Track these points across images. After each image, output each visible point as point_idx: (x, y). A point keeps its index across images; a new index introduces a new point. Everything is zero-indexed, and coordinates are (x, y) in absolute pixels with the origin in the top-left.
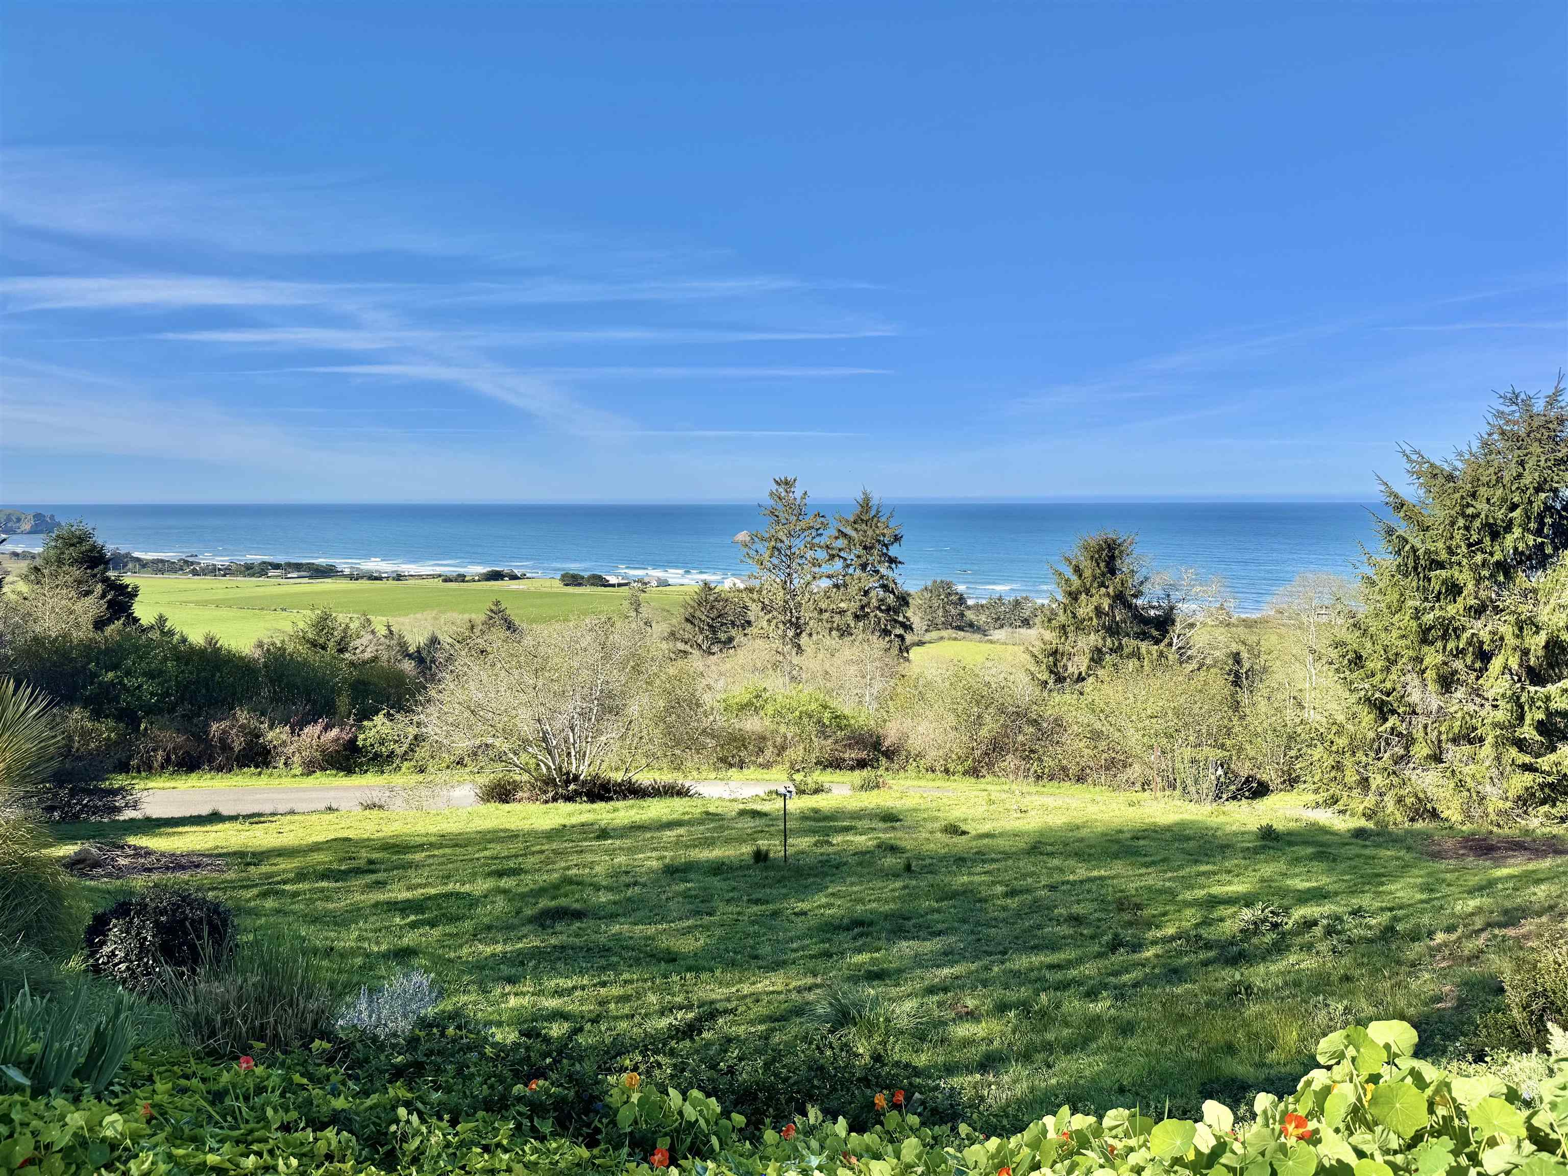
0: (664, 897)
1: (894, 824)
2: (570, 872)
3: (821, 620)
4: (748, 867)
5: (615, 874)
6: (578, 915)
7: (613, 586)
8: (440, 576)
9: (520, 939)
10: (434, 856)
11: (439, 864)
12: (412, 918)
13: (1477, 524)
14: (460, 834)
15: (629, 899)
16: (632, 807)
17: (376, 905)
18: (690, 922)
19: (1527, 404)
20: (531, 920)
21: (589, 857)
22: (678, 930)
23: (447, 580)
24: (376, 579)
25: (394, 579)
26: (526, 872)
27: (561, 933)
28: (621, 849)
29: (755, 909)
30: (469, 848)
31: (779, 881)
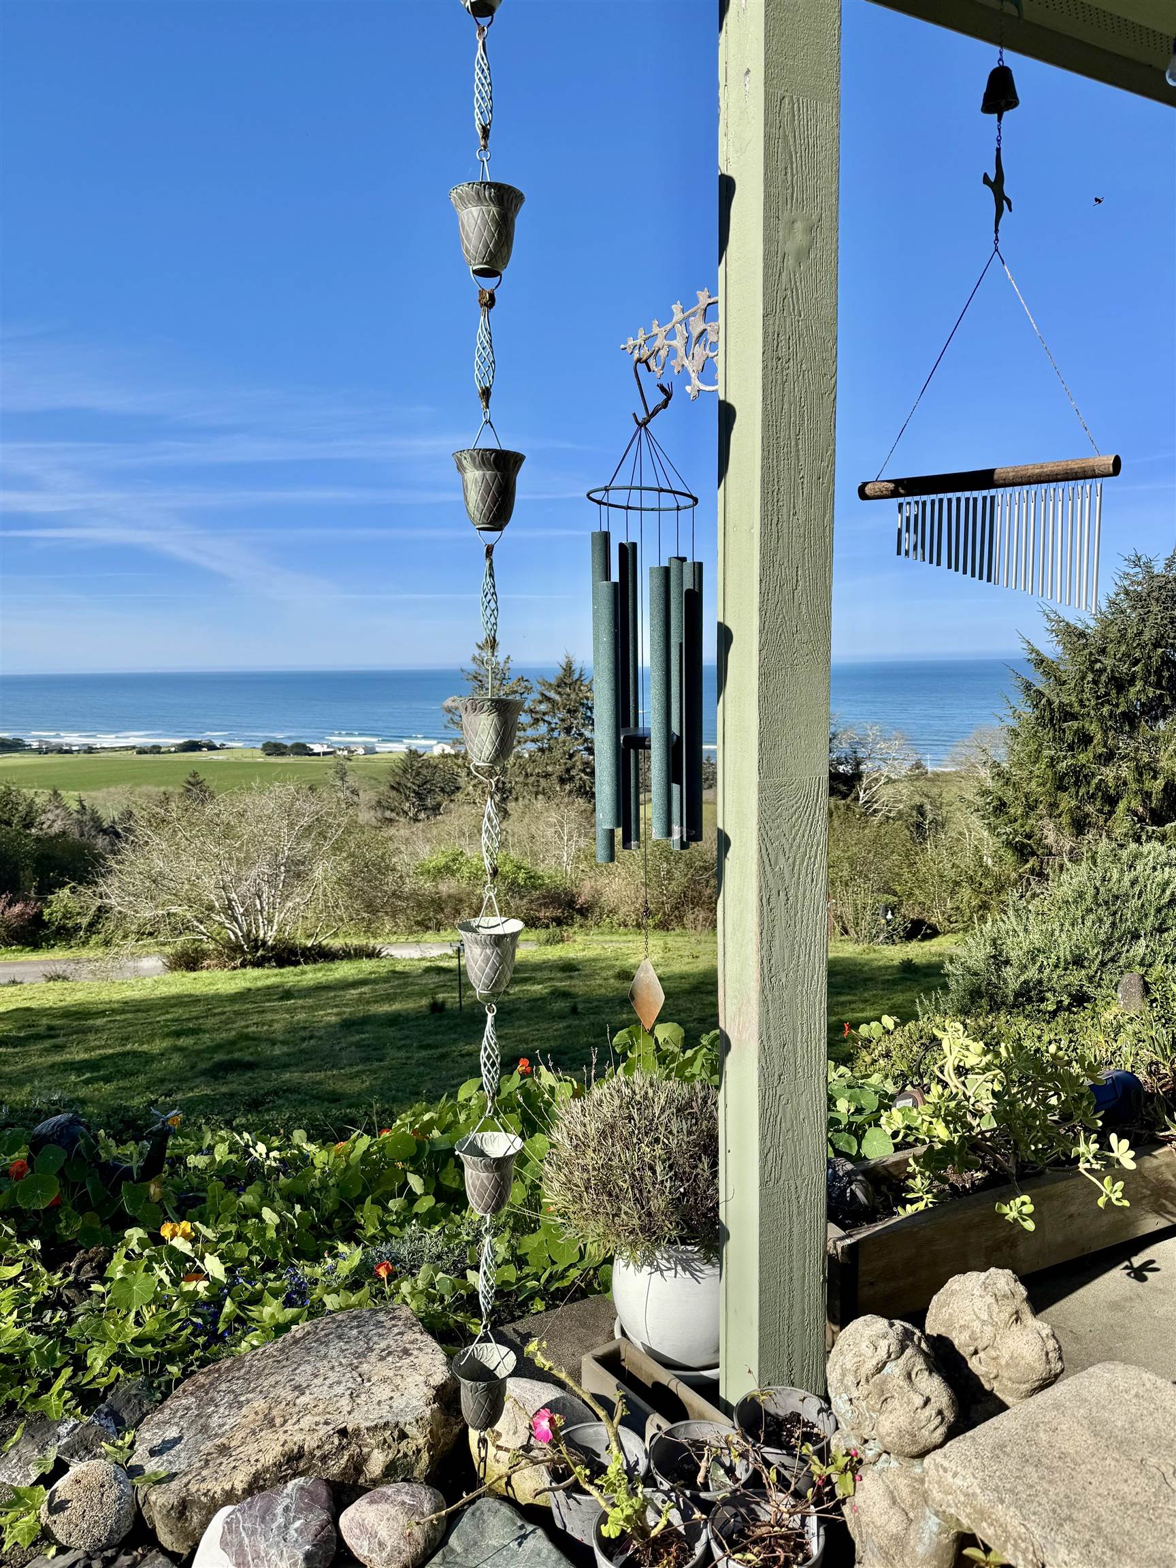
0: (337, 1048)
1: (572, 974)
2: (250, 1030)
3: (526, 784)
4: (424, 1017)
5: (293, 1029)
6: (250, 1066)
7: (318, 754)
8: (134, 747)
9: (192, 1089)
10: (115, 1021)
11: (119, 1028)
12: (88, 1075)
13: (1104, 678)
14: (143, 1001)
15: (302, 1051)
16: (320, 970)
17: (53, 1066)
18: (360, 1067)
19: (1148, 567)
20: (204, 1073)
21: (269, 1016)
22: (346, 1075)
23: (142, 751)
24: (67, 752)
25: (85, 752)
26: (204, 1031)
27: (232, 1082)
28: (303, 1007)
29: (424, 1053)
30: (151, 1013)
31: (451, 1029)
